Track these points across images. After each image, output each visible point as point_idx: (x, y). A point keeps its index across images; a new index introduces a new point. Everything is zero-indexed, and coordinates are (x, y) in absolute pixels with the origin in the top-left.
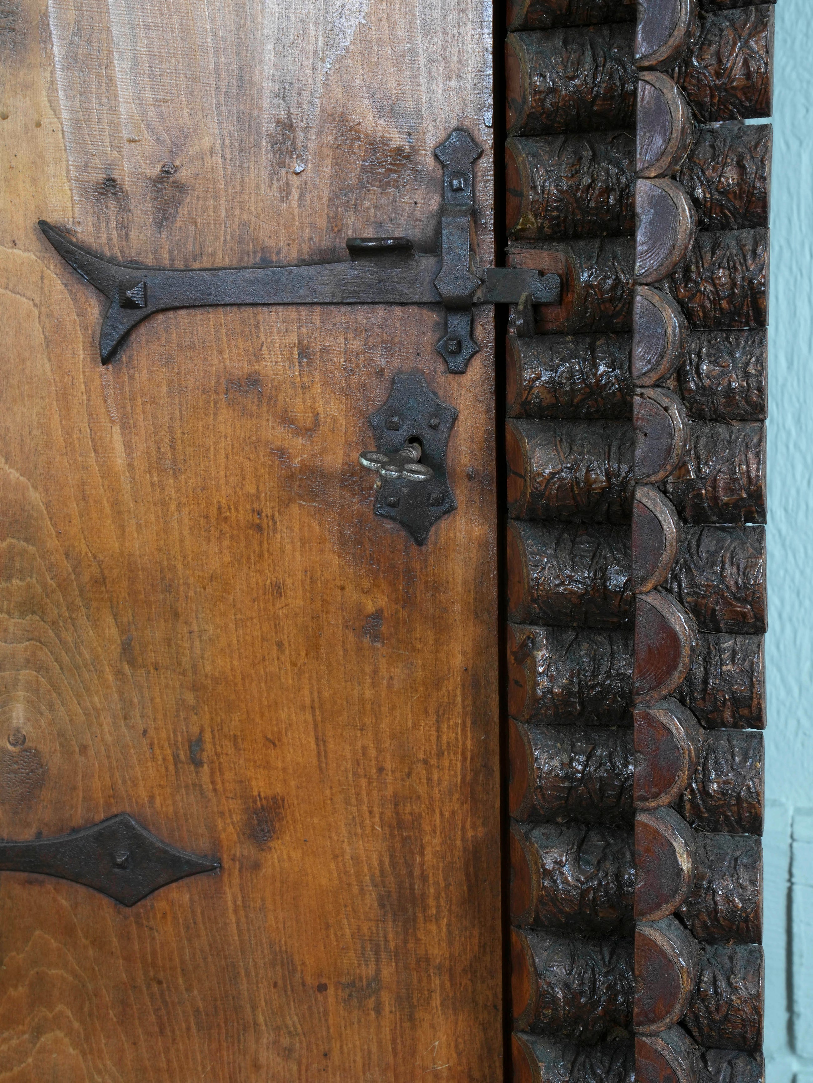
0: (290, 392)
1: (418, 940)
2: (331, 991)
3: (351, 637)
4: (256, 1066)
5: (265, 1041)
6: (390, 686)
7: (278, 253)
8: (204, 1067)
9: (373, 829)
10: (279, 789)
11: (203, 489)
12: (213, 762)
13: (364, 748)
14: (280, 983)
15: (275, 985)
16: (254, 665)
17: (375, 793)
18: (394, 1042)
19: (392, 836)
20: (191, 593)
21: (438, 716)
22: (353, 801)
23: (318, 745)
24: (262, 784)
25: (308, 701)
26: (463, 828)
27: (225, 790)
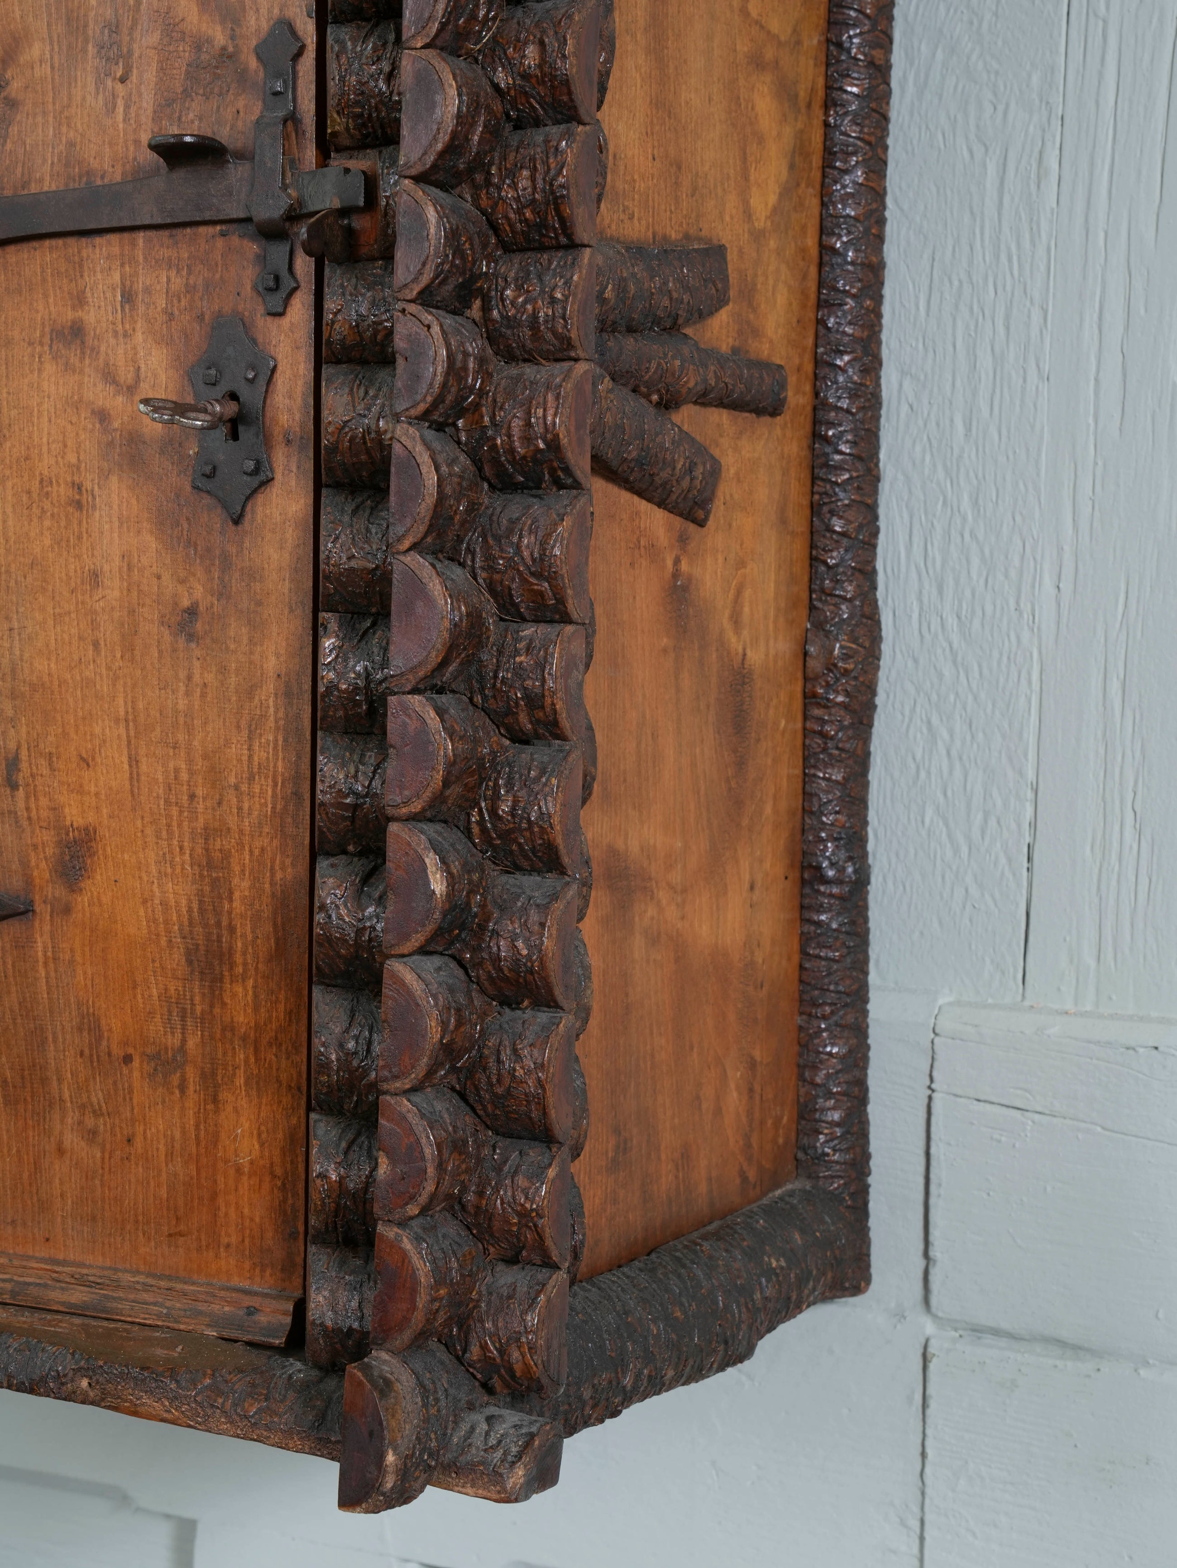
0: (112, 341)
1: (224, 1004)
2: (136, 1063)
3: (167, 637)
4: (61, 1151)
5: (70, 1120)
6: (203, 695)
7: (102, 177)
8: (9, 1150)
9: (183, 869)
10: (91, 818)
11: (27, 458)
12: (28, 785)
13: (177, 771)
14: (87, 1052)
15: (82, 1054)
16: (71, 668)
17: (186, 823)
18: (197, 1127)
19: (201, 876)
20: (12, 584)
21: (250, 731)
22: (164, 834)
23: (130, 766)
24: (74, 812)
25: (122, 713)
26: (272, 869)
27: (39, 818)
